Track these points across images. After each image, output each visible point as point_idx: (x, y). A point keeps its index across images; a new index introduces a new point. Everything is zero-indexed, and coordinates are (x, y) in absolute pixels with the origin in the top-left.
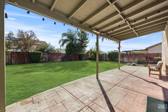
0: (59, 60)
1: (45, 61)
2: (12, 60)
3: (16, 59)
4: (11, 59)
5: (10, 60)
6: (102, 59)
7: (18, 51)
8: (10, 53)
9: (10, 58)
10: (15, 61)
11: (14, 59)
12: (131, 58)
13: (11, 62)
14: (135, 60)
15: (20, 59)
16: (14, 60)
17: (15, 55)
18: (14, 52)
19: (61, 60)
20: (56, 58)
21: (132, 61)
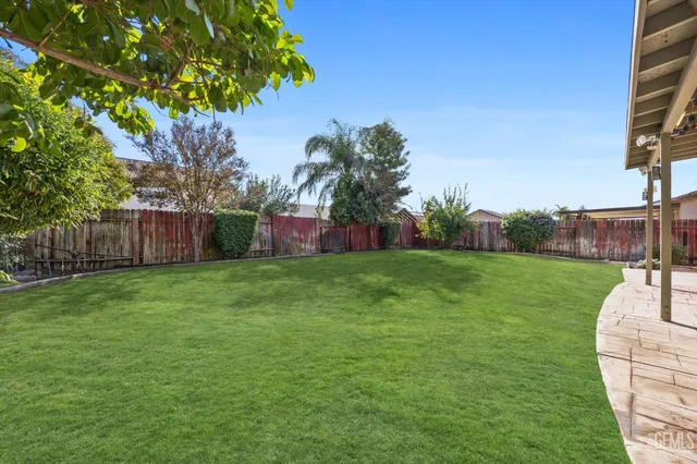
0: (308, 247)
1: (261, 252)
2: (146, 247)
3: (157, 244)
4: (142, 241)
5: (137, 249)
6: (472, 243)
7: (164, 209)
8: (137, 216)
9: (137, 237)
10: (157, 250)
11: (151, 242)
12: (612, 239)
13: (141, 254)
14: (630, 247)
15: (172, 241)
16: (150, 247)
17: (157, 223)
18: (151, 211)
19: (317, 249)
20: (301, 241)
21: (617, 250)
